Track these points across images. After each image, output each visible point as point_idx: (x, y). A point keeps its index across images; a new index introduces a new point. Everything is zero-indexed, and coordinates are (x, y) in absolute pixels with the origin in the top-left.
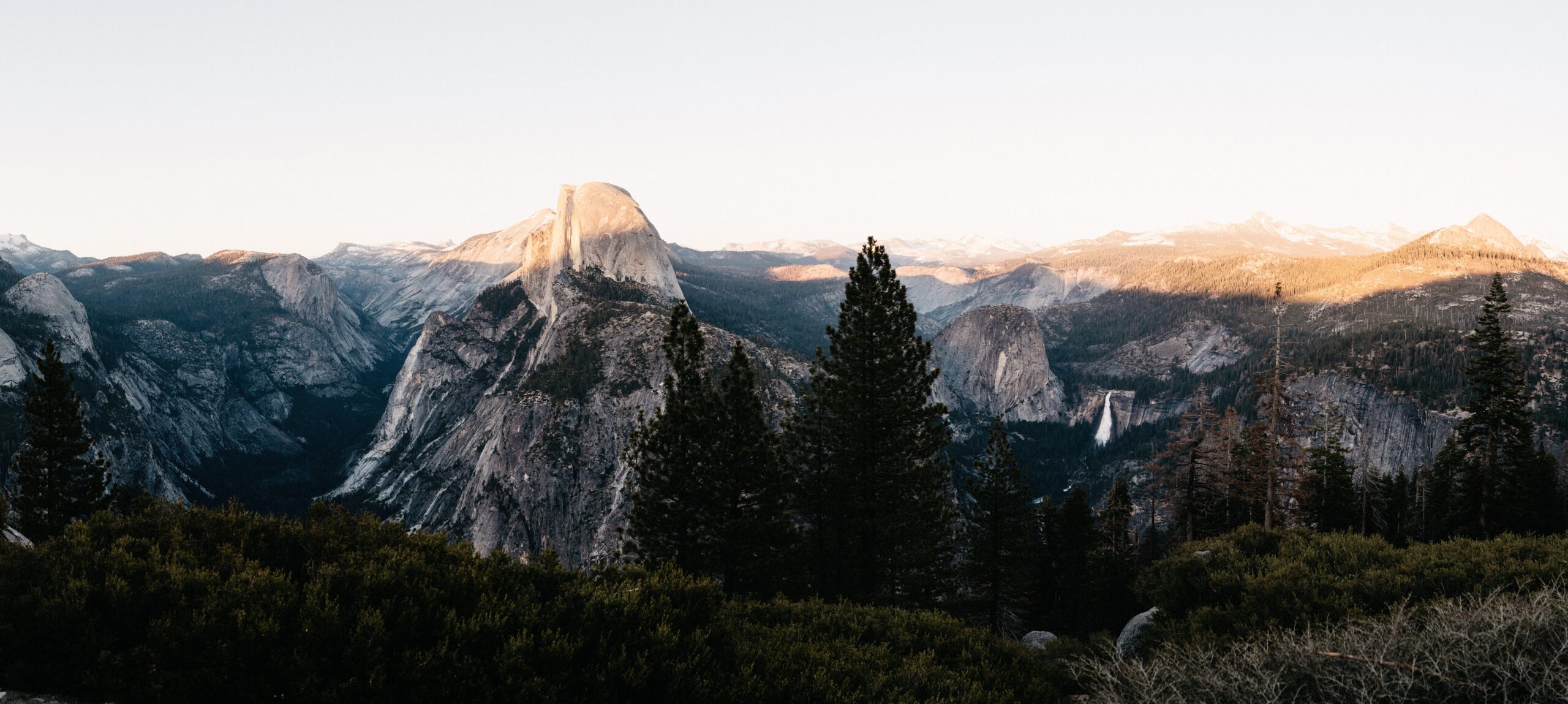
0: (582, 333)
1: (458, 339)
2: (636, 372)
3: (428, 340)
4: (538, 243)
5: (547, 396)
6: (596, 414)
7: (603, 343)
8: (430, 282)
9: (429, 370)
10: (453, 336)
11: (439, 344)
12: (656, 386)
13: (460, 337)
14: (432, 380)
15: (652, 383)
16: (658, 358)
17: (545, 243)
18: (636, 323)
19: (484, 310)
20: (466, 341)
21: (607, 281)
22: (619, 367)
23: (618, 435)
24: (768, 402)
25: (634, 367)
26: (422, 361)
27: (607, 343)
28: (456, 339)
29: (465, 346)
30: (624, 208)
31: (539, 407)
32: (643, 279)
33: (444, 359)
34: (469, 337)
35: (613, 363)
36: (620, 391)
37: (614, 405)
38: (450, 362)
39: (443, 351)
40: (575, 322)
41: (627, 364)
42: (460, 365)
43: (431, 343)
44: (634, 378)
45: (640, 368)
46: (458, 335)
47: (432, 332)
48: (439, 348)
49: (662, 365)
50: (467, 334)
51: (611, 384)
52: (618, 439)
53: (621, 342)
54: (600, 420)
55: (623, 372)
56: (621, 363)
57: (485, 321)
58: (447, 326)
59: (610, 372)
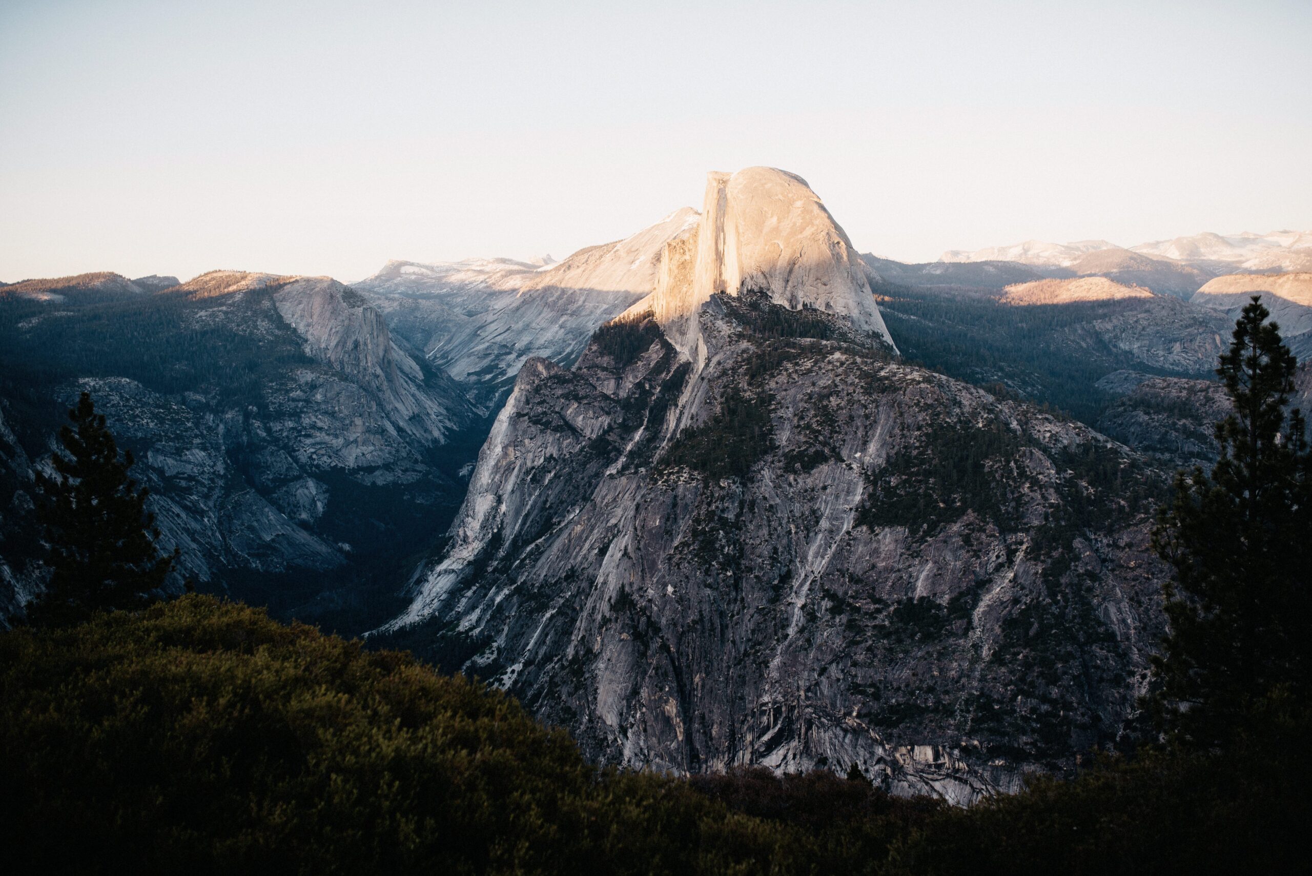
0: (743, 385)
1: (566, 396)
2: (821, 438)
3: (523, 399)
4: (677, 256)
5: (696, 473)
6: (765, 498)
7: (773, 397)
8: (522, 316)
9: (527, 441)
10: (559, 392)
11: (539, 403)
12: (849, 457)
13: (569, 394)
14: (530, 455)
15: (844, 453)
16: (852, 418)
17: (687, 257)
18: (820, 368)
19: (602, 354)
20: (577, 398)
21: (776, 310)
22: (796, 431)
23: (797, 527)
24: (1014, 480)
25: (819, 432)
26: (515, 429)
27: (778, 397)
28: (562, 396)
29: (576, 405)
30: (799, 204)
31: (686, 489)
32: (828, 305)
33: (547, 425)
34: (581, 393)
35: (787, 425)
36: (798, 465)
37: (790, 485)
38: (556, 429)
39: (544, 413)
40: (733, 369)
41: (808, 426)
42: (570, 433)
43: (527, 402)
44: (819, 447)
45: (827, 433)
46: (567, 390)
47: (528, 387)
48: (540, 410)
49: (857, 428)
50: (579, 388)
51: (785, 455)
52: (796, 533)
53: (799, 397)
54: (771, 506)
55: (802, 438)
56: (799, 426)
57: (604, 369)
58: (550, 377)
59: (784, 438)
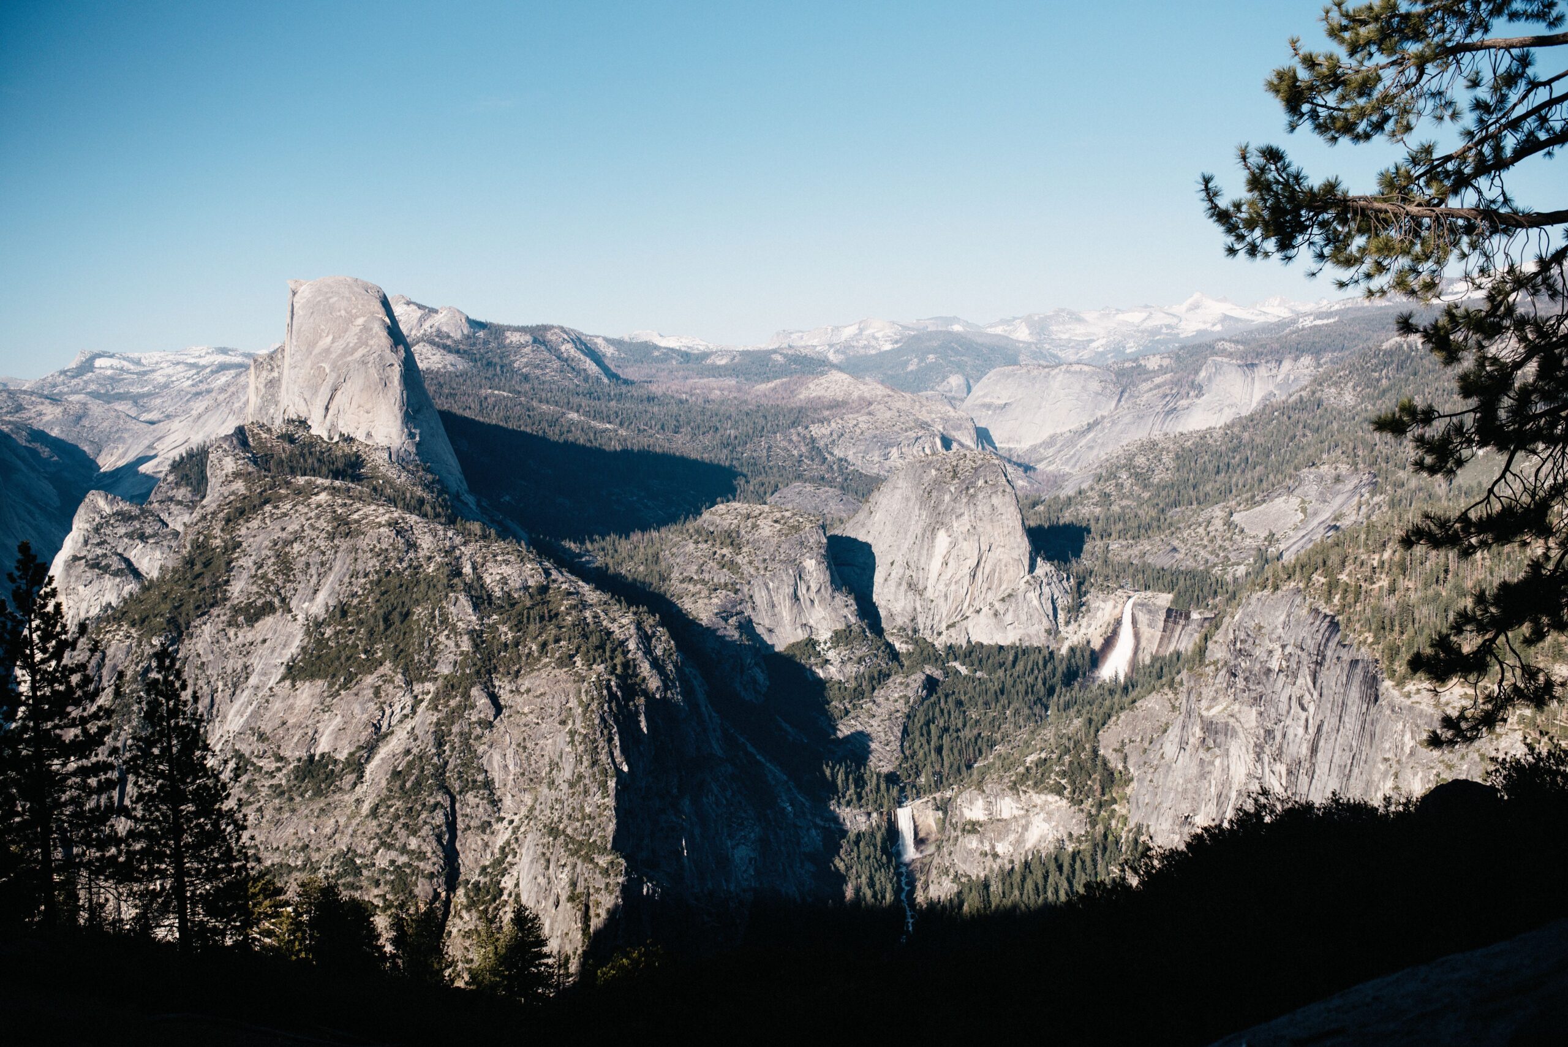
0: (217, 532)
1: (130, 536)
2: (272, 588)
3: (81, 540)
4: (264, 373)
5: (133, 631)
6: (199, 655)
7: (240, 544)
8: (204, 425)
9: (81, 588)
10: (122, 531)
11: (98, 544)
12: (297, 608)
13: (133, 532)
14: (85, 605)
15: (293, 604)
16: (308, 565)
17: (275, 374)
18: (296, 511)
19: (178, 485)
20: (143, 537)
21: (312, 443)
22: (252, 581)
23: (226, 685)
24: (435, 629)
25: (272, 581)
26: (68, 575)
27: (244, 544)
28: (127, 535)
29: (141, 546)
31: (118, 649)
33: (106, 569)
34: (149, 531)
35: (245, 575)
36: (241, 619)
37: (229, 640)
38: (116, 574)
39: (105, 555)
40: (213, 513)
41: (264, 576)
42: (131, 577)
43: (86, 543)
44: (268, 598)
45: (280, 583)
46: (131, 529)
47: (87, 526)
48: (99, 551)
49: (311, 576)
50: (146, 525)
51: (233, 607)
52: (223, 691)
53: (267, 543)
54: (203, 664)
55: (255, 589)
56: (256, 575)
57: (179, 503)
58: (114, 514)
59: (238, 589)
